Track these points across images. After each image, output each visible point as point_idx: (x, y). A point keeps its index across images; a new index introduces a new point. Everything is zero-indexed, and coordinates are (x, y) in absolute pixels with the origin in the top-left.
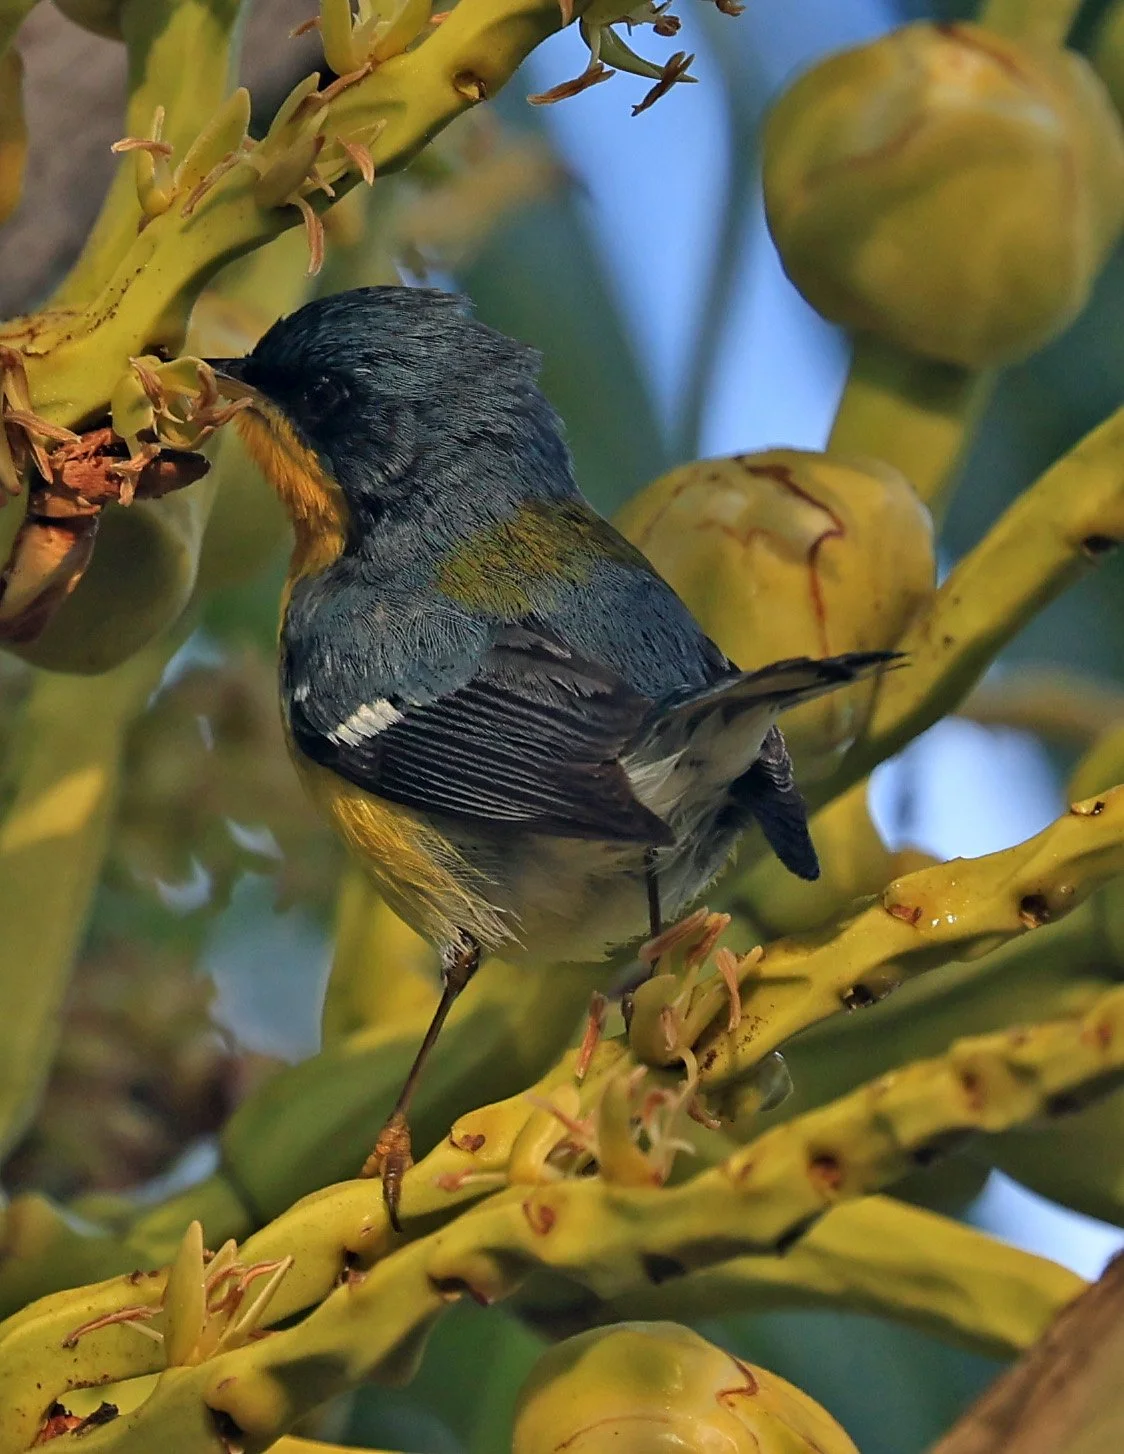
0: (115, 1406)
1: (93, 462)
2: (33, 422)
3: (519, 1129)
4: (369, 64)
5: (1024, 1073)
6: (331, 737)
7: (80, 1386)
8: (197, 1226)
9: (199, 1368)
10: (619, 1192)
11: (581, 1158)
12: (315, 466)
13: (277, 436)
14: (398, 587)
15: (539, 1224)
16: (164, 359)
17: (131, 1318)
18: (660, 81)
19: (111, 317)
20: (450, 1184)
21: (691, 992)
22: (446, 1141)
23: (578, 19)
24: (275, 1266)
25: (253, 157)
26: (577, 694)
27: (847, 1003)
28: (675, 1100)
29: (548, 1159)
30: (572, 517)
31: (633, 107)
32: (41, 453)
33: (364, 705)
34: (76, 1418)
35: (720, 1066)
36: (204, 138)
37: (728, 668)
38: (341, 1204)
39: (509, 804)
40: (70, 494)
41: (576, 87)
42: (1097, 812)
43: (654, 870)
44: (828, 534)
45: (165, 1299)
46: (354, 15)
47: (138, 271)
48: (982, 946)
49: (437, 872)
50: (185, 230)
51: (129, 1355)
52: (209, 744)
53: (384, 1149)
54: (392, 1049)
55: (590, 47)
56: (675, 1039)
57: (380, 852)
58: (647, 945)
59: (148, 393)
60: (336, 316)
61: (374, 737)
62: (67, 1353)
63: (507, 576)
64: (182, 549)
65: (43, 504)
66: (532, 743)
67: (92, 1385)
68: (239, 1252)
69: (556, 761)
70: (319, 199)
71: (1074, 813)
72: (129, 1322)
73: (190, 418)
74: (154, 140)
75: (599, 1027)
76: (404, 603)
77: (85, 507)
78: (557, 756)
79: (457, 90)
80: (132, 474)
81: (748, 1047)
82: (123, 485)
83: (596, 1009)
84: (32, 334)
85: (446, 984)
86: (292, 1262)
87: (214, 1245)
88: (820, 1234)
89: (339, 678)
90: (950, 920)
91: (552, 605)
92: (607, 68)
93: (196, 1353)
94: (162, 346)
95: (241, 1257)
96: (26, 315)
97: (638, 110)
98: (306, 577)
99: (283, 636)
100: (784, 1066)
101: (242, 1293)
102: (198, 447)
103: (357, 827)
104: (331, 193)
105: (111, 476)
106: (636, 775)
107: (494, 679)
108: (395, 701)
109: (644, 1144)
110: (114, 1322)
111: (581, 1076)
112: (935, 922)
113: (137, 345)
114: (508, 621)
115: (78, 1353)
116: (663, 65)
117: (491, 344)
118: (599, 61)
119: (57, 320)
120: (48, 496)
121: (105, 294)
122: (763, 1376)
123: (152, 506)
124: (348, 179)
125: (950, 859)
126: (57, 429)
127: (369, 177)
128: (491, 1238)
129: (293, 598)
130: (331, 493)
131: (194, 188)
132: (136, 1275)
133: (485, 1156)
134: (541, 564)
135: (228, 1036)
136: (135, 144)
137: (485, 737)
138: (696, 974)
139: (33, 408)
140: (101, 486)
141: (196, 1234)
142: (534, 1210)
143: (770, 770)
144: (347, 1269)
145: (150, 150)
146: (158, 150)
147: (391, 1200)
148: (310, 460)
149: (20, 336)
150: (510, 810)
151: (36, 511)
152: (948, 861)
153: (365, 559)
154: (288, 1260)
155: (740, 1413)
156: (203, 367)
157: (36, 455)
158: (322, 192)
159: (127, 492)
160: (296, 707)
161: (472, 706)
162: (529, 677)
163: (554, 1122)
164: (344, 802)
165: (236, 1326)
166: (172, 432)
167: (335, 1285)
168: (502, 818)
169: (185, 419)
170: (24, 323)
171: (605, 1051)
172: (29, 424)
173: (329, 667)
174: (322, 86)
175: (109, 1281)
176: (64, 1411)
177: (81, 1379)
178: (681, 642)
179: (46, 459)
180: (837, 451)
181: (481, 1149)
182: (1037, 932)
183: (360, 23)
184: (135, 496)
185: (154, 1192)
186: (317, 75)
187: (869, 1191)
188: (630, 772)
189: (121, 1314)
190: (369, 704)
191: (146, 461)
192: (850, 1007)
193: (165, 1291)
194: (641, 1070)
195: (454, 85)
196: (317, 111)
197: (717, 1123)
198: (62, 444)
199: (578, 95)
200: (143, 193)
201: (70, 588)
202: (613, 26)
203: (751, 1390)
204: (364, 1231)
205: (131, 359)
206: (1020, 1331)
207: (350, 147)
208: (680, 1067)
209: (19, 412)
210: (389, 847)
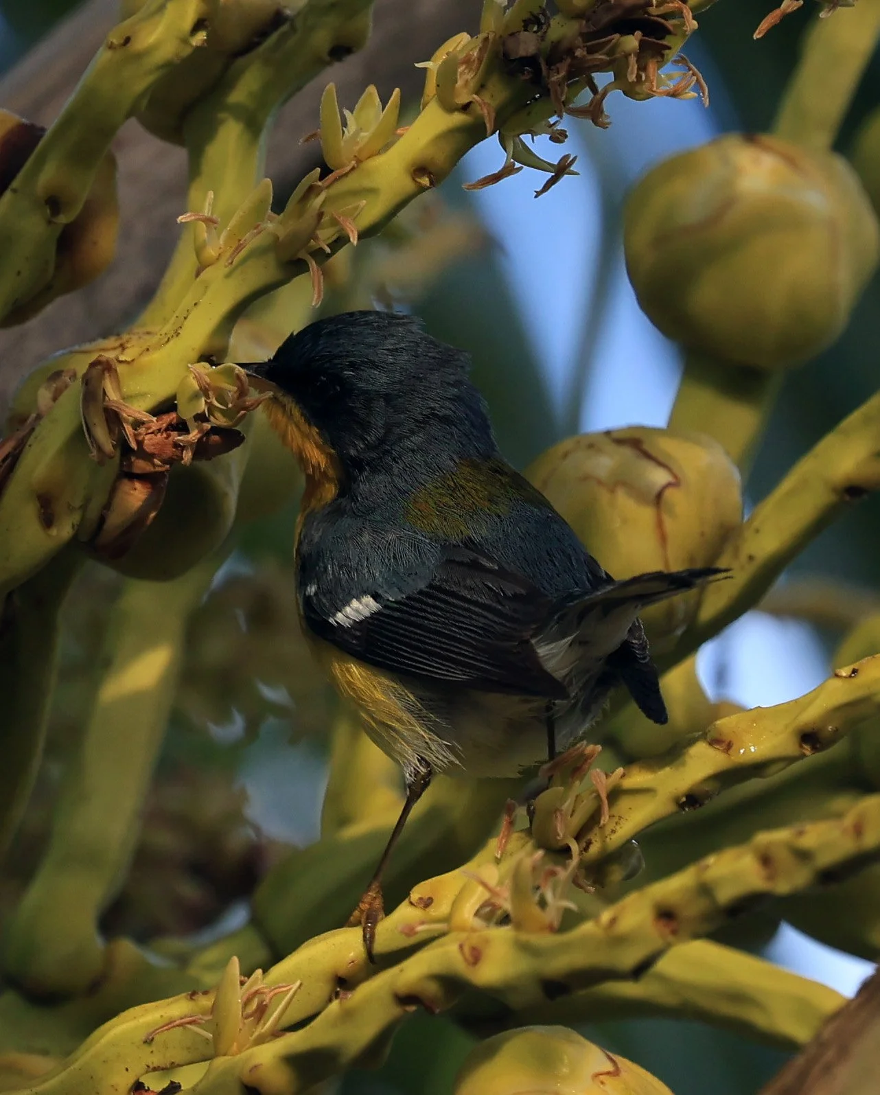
0: (179, 1083)
1: (165, 435)
2: (123, 407)
3: (457, 893)
4: (353, 162)
5: (803, 856)
6: (331, 620)
7: (155, 1069)
8: (235, 960)
9: (238, 1057)
10: (524, 937)
11: (499, 912)
12: (317, 437)
13: (291, 416)
14: (379, 518)
15: (471, 959)
16: (212, 364)
17: (190, 1023)
18: (553, 174)
19: (177, 336)
20: (409, 931)
21: (574, 798)
22: (407, 900)
23: (498, 132)
24: (288, 988)
25: (273, 226)
26: (502, 594)
27: (681, 806)
28: (563, 874)
29: (477, 914)
30: (496, 471)
31: (536, 192)
32: (129, 429)
33: (355, 600)
34: (153, 1092)
35: (595, 849)
36: (241, 213)
37: (605, 576)
38: (334, 945)
39: (455, 669)
40: (149, 457)
41: (496, 178)
42: (853, 675)
43: (553, 715)
44: (669, 485)
45: (214, 1010)
46: (344, 129)
47: (196, 304)
48: (774, 768)
49: (405, 716)
50: (228, 276)
51: (188, 1048)
52: (244, 628)
53: (364, 906)
54: (372, 837)
55: (506, 151)
56: (563, 831)
57: (364, 700)
58: (545, 767)
59: (201, 388)
60: (330, 334)
61: (361, 622)
62: (145, 1046)
63: (453, 512)
64: (226, 494)
65: (131, 464)
66: (472, 628)
67: (163, 1069)
68: (264, 978)
69: (489, 641)
70: (320, 255)
71: (837, 676)
72: (189, 1026)
73: (230, 405)
74: (206, 215)
75: (511, 823)
76: (382, 530)
77: (161, 466)
78: (489, 637)
79: (414, 179)
80: (191, 444)
81: (614, 837)
82: (184, 452)
83: (510, 810)
84: (123, 347)
85: (408, 793)
86: (301, 985)
87: (247, 973)
88: (664, 966)
89: (338, 581)
90: (752, 749)
91: (484, 532)
92: (517, 165)
93: (235, 1047)
94: (212, 356)
95: (265, 981)
96: (118, 335)
97: (538, 194)
98: (313, 511)
99: (298, 550)
100: (638, 850)
101: (266, 1006)
102: (236, 424)
103: (349, 683)
104: (328, 250)
105: (176, 445)
106: (542, 651)
107: (444, 583)
108: (376, 597)
109: (543, 903)
110: (178, 1026)
111: (499, 856)
112: (742, 751)
113: (194, 355)
114: (455, 542)
115: (153, 1048)
116: (556, 163)
117: (437, 353)
118: (512, 160)
119: (140, 338)
120: (133, 459)
121: (173, 319)
122: (623, 1062)
123: (204, 465)
124: (340, 241)
125: (752, 708)
126: (139, 412)
127: (354, 240)
128: (436, 968)
129: (304, 525)
130: (329, 456)
131: (234, 247)
132: (194, 994)
133: (434, 912)
134: (477, 503)
135: (257, 829)
136: (193, 217)
137: (439, 623)
138: (578, 787)
139: (123, 399)
140: (170, 451)
141: (235, 965)
142: (467, 949)
143: (633, 647)
144: (338, 989)
145: (203, 222)
146: (209, 221)
147: (368, 942)
148: (315, 434)
149: (114, 349)
150: (456, 673)
151: (125, 469)
152: (751, 710)
153: (353, 500)
154: (298, 983)
155: (608, 1088)
156: (239, 370)
157: (125, 431)
158: (321, 249)
159: (187, 456)
160: (307, 600)
161: (430, 601)
162: (469, 582)
163: (480, 889)
164: (339, 665)
165: (262, 1029)
166: (218, 415)
167: (330, 1000)
168: (451, 679)
169: (226, 406)
170: (116, 340)
171: (515, 840)
172: (120, 409)
173: (331, 572)
174: (322, 177)
175: (175, 998)
176: (144, 1087)
177: (155, 1065)
178: (573, 558)
179: (132, 435)
180: (674, 428)
181: (430, 907)
182: (812, 758)
183: (348, 135)
184: (193, 459)
185: (206, 937)
186: (318, 170)
187: (697, 936)
188: (538, 648)
189: (183, 1021)
190: (358, 599)
191: (199, 436)
192: (684, 810)
193: (214, 1004)
194: (540, 853)
195: (412, 176)
196: (318, 194)
197: (592, 889)
198: (143, 423)
199: (498, 183)
200: (199, 252)
201: (149, 522)
202: (521, 136)
203: (616, 1073)
204: (350, 963)
205: (189, 365)
206: (801, 1032)
207: (341, 219)
208: (566, 851)
209: (114, 401)
210: (371, 697)
